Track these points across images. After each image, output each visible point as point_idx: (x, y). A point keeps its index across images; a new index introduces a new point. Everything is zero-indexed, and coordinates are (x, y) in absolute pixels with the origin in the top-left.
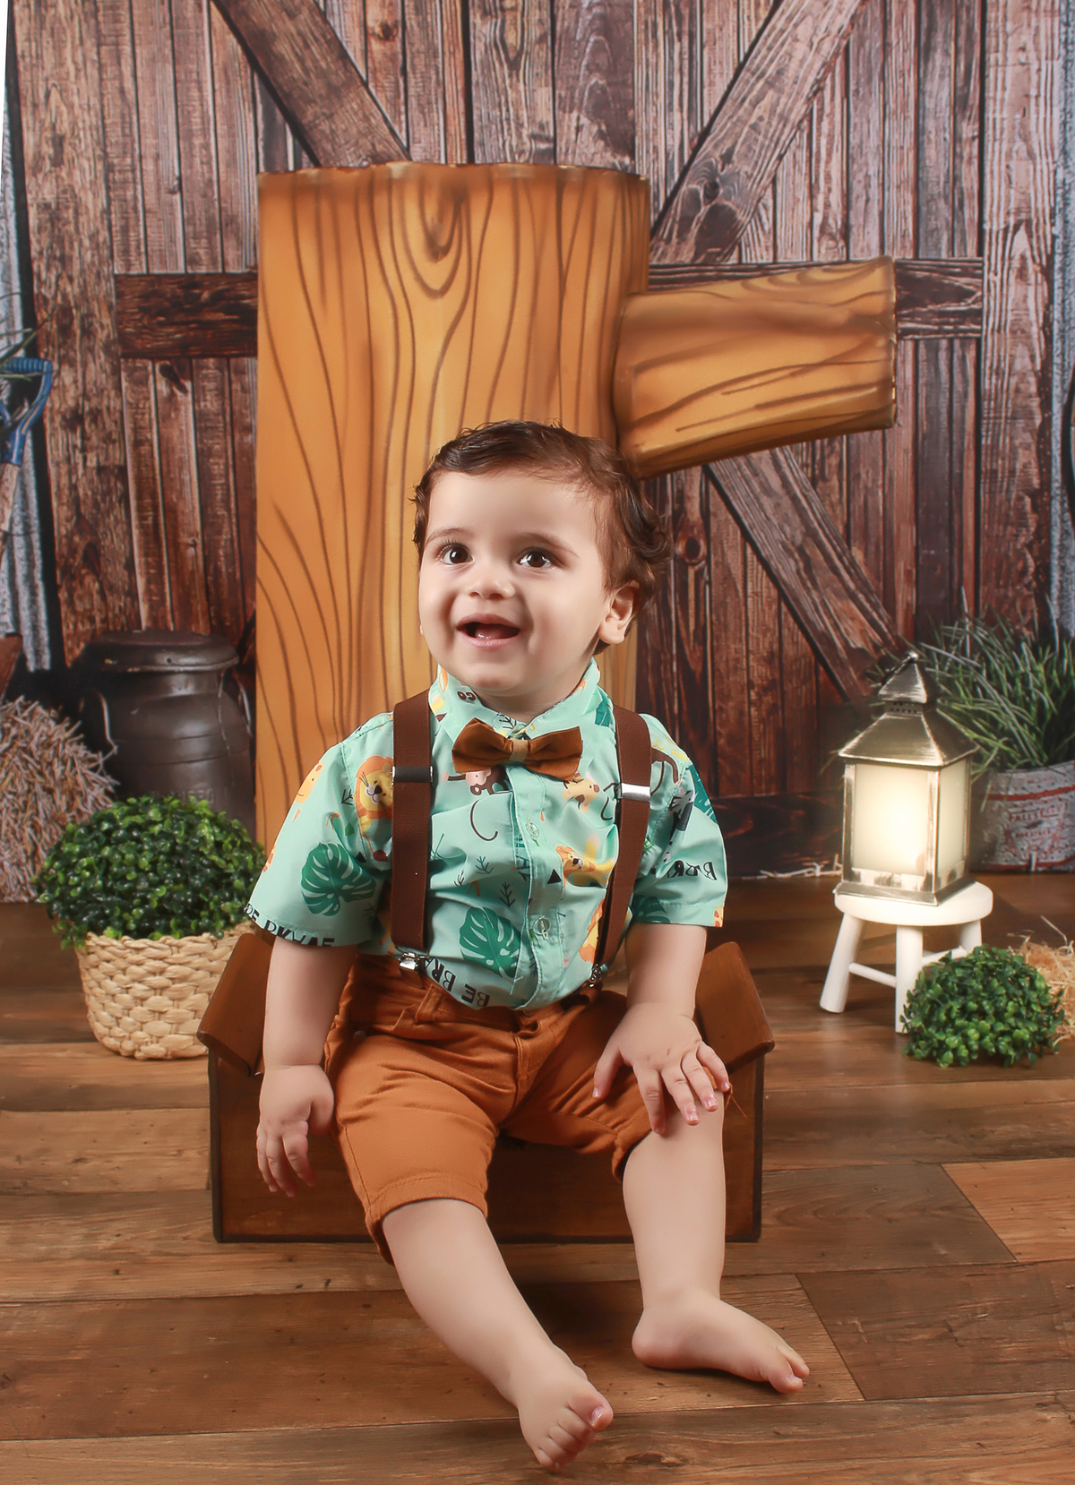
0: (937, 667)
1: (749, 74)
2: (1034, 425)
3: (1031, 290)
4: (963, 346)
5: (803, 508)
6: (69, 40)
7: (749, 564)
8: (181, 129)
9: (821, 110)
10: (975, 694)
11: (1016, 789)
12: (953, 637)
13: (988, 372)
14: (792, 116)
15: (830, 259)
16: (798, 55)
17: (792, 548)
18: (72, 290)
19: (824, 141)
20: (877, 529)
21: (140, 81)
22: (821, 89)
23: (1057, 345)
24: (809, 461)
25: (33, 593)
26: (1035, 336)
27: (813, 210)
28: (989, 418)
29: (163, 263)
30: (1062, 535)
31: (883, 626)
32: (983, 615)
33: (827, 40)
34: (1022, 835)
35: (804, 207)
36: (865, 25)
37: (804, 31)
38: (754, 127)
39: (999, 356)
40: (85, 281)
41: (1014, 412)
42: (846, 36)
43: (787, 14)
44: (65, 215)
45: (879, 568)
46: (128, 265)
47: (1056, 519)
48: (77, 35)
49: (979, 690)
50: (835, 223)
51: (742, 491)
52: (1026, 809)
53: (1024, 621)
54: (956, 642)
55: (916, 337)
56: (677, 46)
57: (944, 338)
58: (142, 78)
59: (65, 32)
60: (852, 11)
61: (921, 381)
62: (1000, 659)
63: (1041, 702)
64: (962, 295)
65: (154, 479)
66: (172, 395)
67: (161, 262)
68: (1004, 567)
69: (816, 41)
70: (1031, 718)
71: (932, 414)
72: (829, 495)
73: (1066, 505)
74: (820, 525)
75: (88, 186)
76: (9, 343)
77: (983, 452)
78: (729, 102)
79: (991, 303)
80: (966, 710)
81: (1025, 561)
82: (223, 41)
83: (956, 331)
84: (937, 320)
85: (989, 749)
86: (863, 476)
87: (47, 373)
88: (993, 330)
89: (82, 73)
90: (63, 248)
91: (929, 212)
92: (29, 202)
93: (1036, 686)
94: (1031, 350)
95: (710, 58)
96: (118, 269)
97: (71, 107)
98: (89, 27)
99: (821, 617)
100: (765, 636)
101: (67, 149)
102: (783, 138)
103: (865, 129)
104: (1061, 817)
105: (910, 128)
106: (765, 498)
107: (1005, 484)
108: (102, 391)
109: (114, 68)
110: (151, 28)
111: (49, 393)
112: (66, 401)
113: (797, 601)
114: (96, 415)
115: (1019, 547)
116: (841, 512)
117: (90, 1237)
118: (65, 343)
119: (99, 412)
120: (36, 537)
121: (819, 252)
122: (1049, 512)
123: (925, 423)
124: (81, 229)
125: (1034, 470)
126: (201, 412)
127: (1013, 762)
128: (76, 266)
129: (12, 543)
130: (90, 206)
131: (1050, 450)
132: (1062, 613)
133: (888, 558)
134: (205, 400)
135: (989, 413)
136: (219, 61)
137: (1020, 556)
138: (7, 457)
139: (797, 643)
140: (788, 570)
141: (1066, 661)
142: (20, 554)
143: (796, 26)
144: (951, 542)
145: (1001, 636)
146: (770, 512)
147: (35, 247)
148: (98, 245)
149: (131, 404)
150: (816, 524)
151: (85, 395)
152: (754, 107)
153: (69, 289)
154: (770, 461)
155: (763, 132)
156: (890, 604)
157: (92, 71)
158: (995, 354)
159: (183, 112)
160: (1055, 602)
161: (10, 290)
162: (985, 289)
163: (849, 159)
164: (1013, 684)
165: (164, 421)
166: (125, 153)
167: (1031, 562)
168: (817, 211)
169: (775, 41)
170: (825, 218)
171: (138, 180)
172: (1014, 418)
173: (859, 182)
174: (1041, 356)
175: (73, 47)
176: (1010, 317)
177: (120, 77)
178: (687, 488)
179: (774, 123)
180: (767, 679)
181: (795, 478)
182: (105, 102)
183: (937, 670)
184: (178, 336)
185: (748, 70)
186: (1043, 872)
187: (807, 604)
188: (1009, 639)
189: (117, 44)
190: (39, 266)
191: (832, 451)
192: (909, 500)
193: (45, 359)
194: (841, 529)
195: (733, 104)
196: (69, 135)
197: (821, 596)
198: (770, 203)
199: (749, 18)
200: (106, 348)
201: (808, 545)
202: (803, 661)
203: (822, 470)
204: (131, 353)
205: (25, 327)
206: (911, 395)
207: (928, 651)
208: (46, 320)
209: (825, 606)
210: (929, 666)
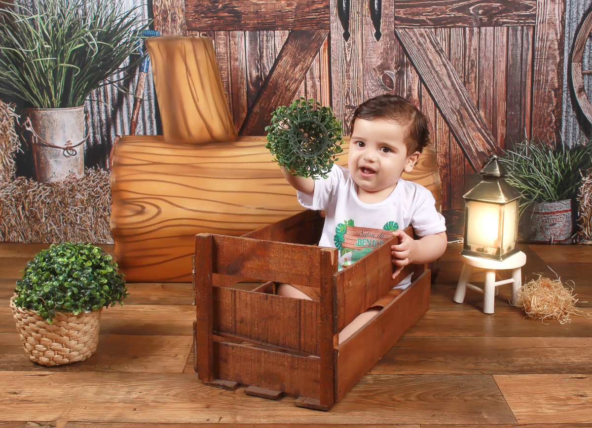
0: (514, 159)
2: (556, 61)
3: (557, 6)
4: (527, 29)
5: (460, 94)
7: (438, 117)
10: (529, 171)
11: (545, 210)
12: (521, 148)
13: (538, 40)
17: (455, 111)
18: (168, 3)
20: (490, 103)
23: (567, 29)
24: (463, 75)
25: (152, 123)
26: (558, 25)
28: (538, 59)
30: (567, 107)
31: (492, 143)
32: (533, 139)
34: (548, 229)
39: (542, 33)
41: (548, 56)
45: (491, 119)
47: (564, 100)
49: (531, 169)
51: (435, 87)
52: (549, 218)
53: (551, 142)
54: (522, 150)
55: (508, 25)
57: (519, 26)
61: (510, 43)
62: (540, 157)
63: (556, 175)
64: (527, 8)
68: (542, 120)
70: (552, 181)
71: (514, 57)
72: (471, 89)
73: (569, 95)
74: (467, 101)
76: (143, 24)
77: (535, 72)
79: (539, 11)
80: (525, 177)
81: (551, 117)
83: (525, 23)
84: (517, 18)
85: (535, 193)
86: (485, 82)
88: (540, 22)
93: (554, 168)
94: (556, 31)
99: (466, 139)
100: (443, 146)
104: (564, 222)
106: (445, 90)
107: (544, 86)
113: (457, 132)
115: (549, 111)
116: (475, 96)
117: (129, 393)
118: (165, 24)
120: (153, 101)
122: (562, 97)
123: (511, 61)
125: (556, 80)
126: (218, 52)
127: (545, 199)
129: (144, 103)
131: (563, 72)
132: (566, 139)
133: (494, 115)
134: (220, 48)
135: (537, 57)
137: (549, 115)
138: (142, 69)
139: (456, 149)
140: (453, 119)
141: (567, 158)
142: (146, 107)
144: (521, 109)
145: (540, 147)
146: (446, 96)
150: (465, 101)
153: (166, 3)
154: (447, 76)
156: (495, 134)
158: (541, 32)
160: (563, 134)
161: (144, 3)
162: (537, 6)
164: (545, 167)
167: (554, 117)
172: (548, 59)
174: (560, 33)
176: (547, 17)
178: (413, 85)
180: (444, 163)
181: (457, 82)
183: (514, 161)
184: (209, 22)
186: (556, 244)
187: (460, 133)
188: (544, 149)
191: (472, 71)
192: (504, 92)
193: (157, 31)
194: (475, 103)
197: (466, 130)
200: (181, 27)
201: (462, 110)
202: (459, 156)
203: (468, 79)
204: (191, 29)
205: (149, 18)
206: (505, 49)
207: (510, 153)
208: (158, 15)
209: (468, 134)
210: (510, 159)
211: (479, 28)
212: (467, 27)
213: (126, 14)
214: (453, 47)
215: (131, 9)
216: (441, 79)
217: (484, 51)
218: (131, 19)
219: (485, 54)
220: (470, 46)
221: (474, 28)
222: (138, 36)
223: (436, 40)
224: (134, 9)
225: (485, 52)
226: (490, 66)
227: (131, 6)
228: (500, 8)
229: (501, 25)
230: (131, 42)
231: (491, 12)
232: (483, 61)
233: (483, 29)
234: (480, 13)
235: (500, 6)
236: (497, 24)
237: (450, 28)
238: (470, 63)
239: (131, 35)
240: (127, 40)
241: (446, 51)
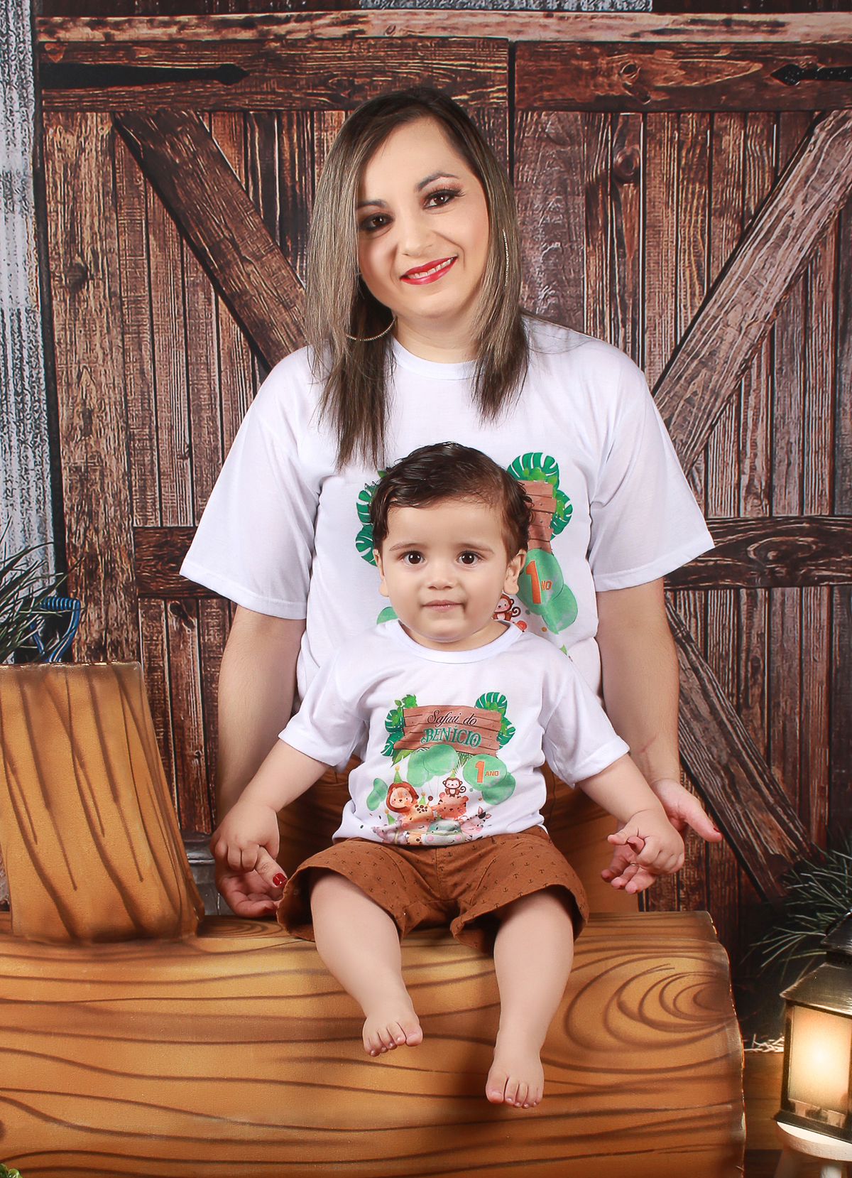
0: (846, 872)
1: (684, 355)
5: (729, 731)
6: (98, 329)
8: (192, 404)
9: (749, 386)
14: (723, 391)
15: (755, 516)
16: (729, 338)
17: (719, 766)
18: (98, 540)
19: (750, 413)
20: (794, 750)
21: (157, 363)
22: (748, 368)
24: (735, 691)
27: (740, 473)
29: (175, 518)
31: (799, 835)
33: (755, 324)
35: (732, 471)
36: (788, 311)
37: (733, 317)
38: (688, 401)
40: (108, 532)
42: (770, 322)
43: (719, 303)
44: (93, 477)
45: (796, 783)
46: (146, 520)
48: (105, 325)
50: (760, 484)
55: (831, 583)
56: (621, 331)
58: (159, 361)
59: (95, 324)
60: (777, 300)
61: (835, 622)
65: (165, 700)
66: (182, 629)
67: (173, 516)
69: (744, 325)
71: (845, 650)
72: (751, 721)
74: (743, 747)
75: (113, 452)
76: (44, 584)
78: (667, 379)
82: (228, 329)
84: (850, 569)
86: (783, 704)
87: (75, 611)
89: (109, 357)
90: (90, 505)
91: (844, 475)
92: (63, 466)
95: (650, 341)
96: (137, 523)
97: (98, 386)
98: (115, 319)
99: (743, 827)
100: (693, 843)
101: (95, 421)
102: (715, 410)
103: (787, 402)
105: (828, 402)
106: (695, 723)
108: (122, 625)
109: (135, 353)
110: (168, 319)
111: (77, 627)
112: (91, 634)
113: (722, 813)
114: (116, 646)
116: (762, 736)
118: (92, 585)
119: (120, 643)
121: (745, 509)
123: (838, 658)
124: (106, 489)
126: (205, 644)
128: (102, 520)
130: (114, 470)
133: (803, 776)
134: (208, 635)
136: (225, 346)
139: (722, 849)
140: (714, 785)
143: (727, 313)
146: (699, 735)
147: (67, 503)
148: (120, 502)
149: (146, 637)
150: (740, 747)
151: (107, 629)
152: (689, 384)
153: (95, 539)
154: (700, 691)
155: (696, 404)
156: (805, 816)
157: (117, 355)
159: (193, 390)
161: (46, 540)
163: (773, 428)
165: (174, 652)
166: (143, 424)
168: (744, 473)
169: (708, 326)
170: (751, 480)
171: (155, 448)
173: (782, 448)
175: (101, 335)
177: (141, 360)
179: (707, 397)
180: (695, 880)
181: (721, 705)
182: (128, 382)
185: (684, 352)
187: (730, 815)
189: (139, 333)
190: (70, 520)
191: (755, 682)
192: (824, 726)
193: (75, 599)
194: (762, 750)
195: (670, 381)
196: (97, 410)
197: (743, 809)
198: (703, 467)
199: (685, 306)
200: (126, 589)
201: (732, 764)
202: (727, 865)
203: (746, 699)
204: (147, 594)
205: (57, 572)
206: (825, 634)
207: (839, 858)
208: (76, 566)
209: (747, 818)
210: (839, 870)
211: (769, 589)
212: (742, 587)
213: (7, 563)
214: (714, 630)
215: (18, 552)
216: (686, 699)
217: (780, 639)
218: (19, 574)
219: (782, 646)
220: (750, 627)
221: (759, 590)
222: (33, 610)
223: (677, 615)
224: (26, 551)
225: (782, 641)
226: (793, 670)
227: (19, 545)
228: (814, 547)
229: (816, 584)
230: (18, 622)
231: (794, 557)
232: (777, 659)
233: (777, 592)
234: (771, 558)
235: (814, 543)
236: (808, 581)
237: (706, 589)
238: (749, 664)
239: (17, 608)
240: (9, 618)
241: (697, 638)
